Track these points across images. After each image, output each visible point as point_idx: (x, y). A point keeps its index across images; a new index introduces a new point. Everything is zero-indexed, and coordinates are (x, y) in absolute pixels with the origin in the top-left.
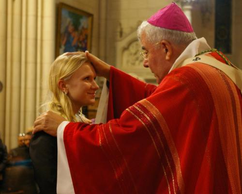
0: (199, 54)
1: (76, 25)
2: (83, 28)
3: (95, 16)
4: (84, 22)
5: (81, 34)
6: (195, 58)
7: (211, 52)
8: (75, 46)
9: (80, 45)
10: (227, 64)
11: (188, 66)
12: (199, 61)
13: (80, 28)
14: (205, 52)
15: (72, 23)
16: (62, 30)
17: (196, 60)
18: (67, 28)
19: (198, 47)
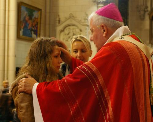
0: (124, 35)
1: (31, 16)
2: (35, 18)
3: (43, 11)
4: (36, 14)
5: (34, 21)
6: (121, 37)
7: (131, 35)
8: (29, 29)
9: (33, 29)
10: (141, 42)
11: (117, 42)
12: (123, 39)
13: (33, 18)
14: (128, 34)
15: (28, 15)
16: (22, 19)
17: (122, 39)
18: (25, 18)
19: (123, 31)
